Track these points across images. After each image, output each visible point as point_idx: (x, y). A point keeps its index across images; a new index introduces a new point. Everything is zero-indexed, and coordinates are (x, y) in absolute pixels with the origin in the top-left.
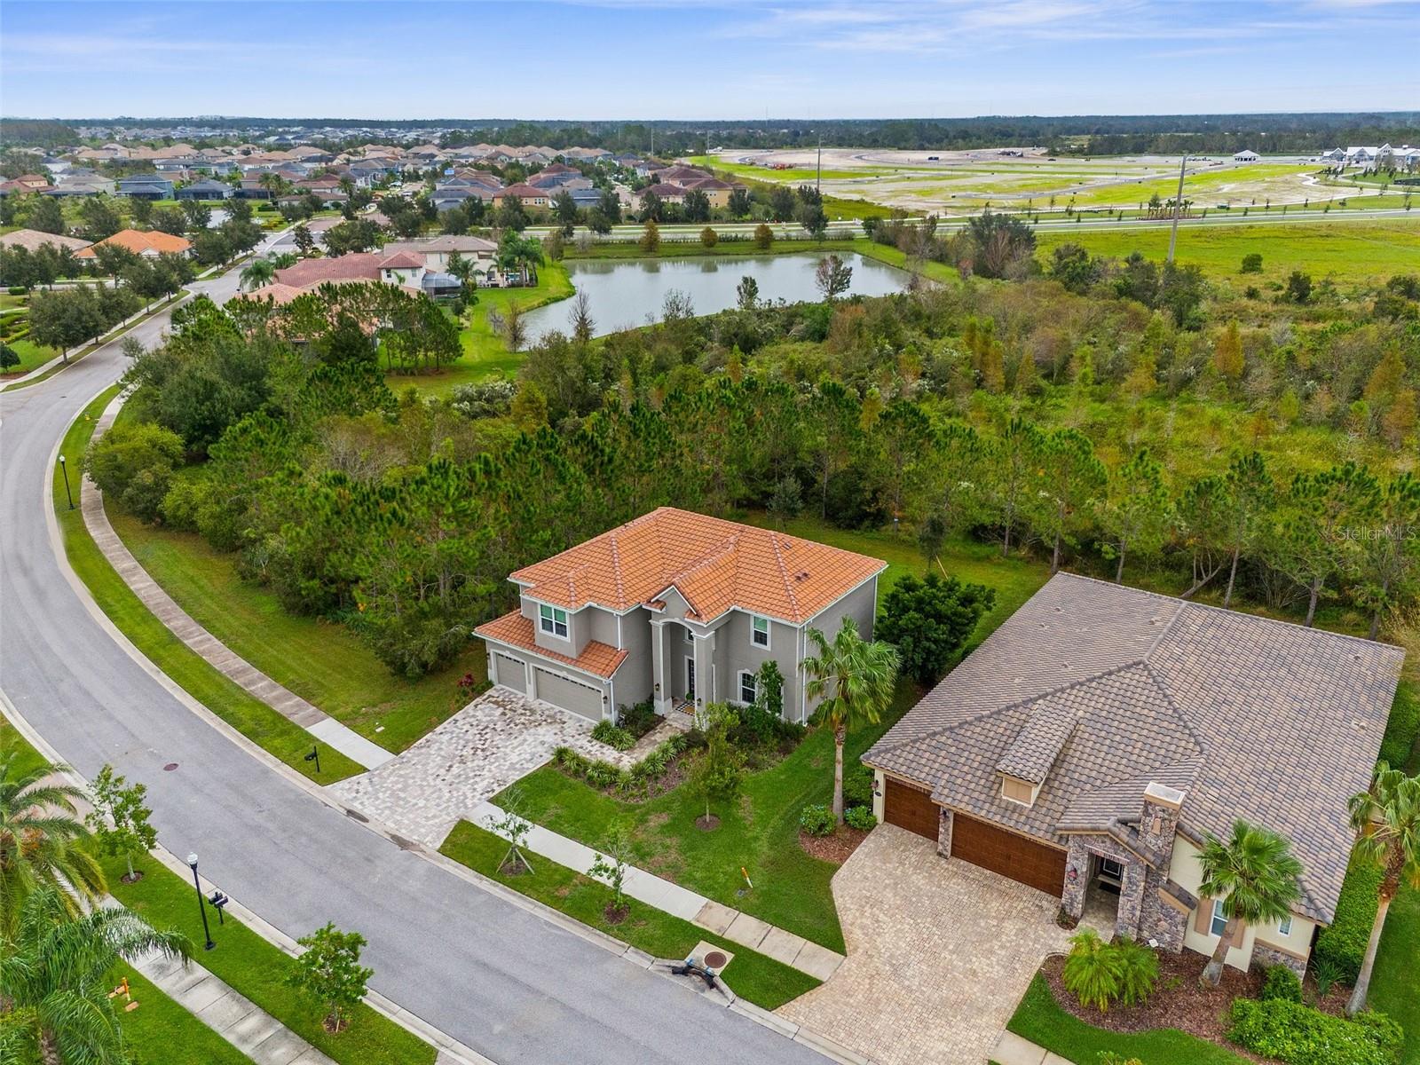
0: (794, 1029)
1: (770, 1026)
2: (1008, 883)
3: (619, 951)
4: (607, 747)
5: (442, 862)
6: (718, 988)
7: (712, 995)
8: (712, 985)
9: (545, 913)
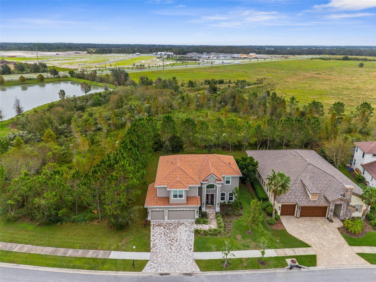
0: (324, 267)
1: (320, 269)
2: (314, 218)
3: (274, 271)
4: (203, 225)
5: (205, 273)
6: (302, 267)
7: (302, 270)
8: (300, 267)
9: (248, 272)
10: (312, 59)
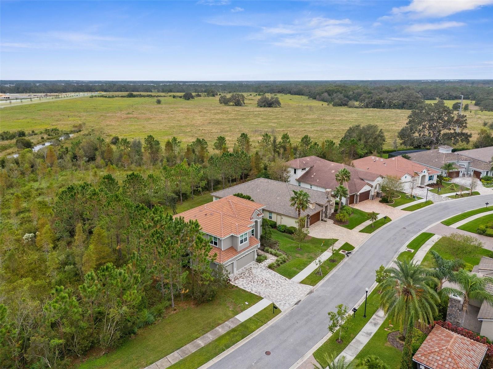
5: (318, 286)
7: (353, 254)
8: (350, 253)
10: (92, 97)
